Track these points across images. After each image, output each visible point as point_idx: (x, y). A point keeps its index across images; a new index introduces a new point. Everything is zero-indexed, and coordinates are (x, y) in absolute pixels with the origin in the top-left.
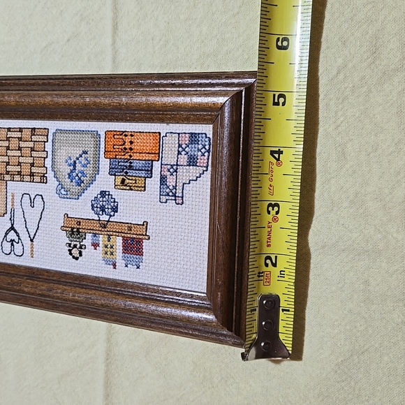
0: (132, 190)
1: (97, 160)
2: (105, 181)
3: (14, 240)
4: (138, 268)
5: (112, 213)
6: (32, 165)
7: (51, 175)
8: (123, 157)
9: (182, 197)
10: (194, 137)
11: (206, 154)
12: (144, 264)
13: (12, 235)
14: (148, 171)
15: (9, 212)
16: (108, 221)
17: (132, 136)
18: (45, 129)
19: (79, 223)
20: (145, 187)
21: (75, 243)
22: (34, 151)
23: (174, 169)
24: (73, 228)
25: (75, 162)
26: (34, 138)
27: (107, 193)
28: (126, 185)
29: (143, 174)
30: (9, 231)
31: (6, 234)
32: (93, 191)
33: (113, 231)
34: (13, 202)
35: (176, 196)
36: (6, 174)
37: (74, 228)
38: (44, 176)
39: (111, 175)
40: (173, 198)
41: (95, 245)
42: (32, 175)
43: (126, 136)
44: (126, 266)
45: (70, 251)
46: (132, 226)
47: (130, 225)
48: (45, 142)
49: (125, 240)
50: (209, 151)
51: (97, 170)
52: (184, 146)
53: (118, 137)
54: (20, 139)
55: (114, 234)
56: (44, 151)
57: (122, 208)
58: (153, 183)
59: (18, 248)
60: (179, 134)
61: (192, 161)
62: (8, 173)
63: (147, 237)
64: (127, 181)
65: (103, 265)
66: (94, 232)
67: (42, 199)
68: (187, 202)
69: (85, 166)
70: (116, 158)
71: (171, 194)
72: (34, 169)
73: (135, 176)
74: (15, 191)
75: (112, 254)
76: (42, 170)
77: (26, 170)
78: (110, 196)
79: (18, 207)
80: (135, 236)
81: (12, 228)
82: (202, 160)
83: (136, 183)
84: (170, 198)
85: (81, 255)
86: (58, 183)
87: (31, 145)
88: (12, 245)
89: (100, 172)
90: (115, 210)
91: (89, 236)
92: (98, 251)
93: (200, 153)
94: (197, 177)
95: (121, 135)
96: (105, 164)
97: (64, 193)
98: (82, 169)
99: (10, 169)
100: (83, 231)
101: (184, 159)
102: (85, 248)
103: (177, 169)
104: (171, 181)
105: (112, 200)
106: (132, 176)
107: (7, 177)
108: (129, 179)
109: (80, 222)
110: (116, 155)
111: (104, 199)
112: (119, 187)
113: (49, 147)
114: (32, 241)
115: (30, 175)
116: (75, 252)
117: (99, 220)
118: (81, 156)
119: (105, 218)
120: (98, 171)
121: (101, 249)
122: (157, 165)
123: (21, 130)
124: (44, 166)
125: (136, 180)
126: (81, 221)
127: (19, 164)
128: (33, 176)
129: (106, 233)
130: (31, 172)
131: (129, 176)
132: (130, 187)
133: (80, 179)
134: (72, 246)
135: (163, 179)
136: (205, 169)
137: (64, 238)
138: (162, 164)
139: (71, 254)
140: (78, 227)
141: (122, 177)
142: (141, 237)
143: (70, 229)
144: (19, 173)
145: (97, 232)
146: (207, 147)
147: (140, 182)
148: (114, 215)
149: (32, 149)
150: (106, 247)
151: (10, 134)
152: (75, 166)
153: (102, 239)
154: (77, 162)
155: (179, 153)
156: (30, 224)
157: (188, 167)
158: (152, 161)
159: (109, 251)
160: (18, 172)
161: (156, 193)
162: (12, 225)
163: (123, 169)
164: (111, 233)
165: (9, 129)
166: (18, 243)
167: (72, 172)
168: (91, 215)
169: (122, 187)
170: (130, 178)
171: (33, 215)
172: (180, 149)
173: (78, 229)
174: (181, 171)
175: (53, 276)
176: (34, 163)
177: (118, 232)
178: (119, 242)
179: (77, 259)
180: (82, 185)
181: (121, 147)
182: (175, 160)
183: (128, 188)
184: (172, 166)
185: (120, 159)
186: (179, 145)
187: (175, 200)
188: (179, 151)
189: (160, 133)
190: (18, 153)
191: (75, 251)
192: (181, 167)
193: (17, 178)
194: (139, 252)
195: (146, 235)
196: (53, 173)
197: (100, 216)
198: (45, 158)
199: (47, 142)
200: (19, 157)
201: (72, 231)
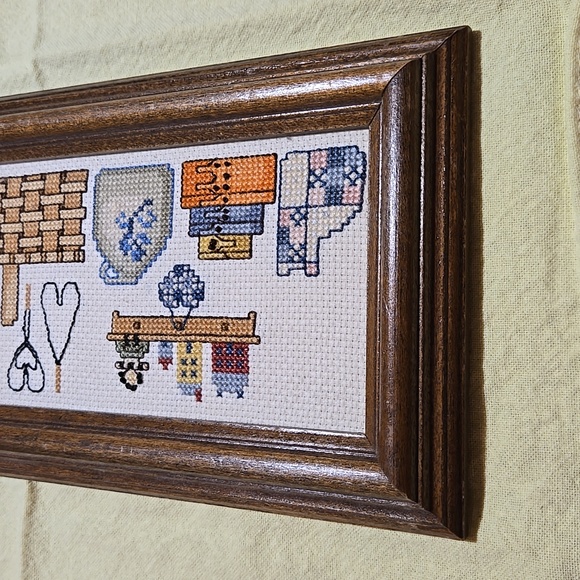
0: (228, 258)
1: (169, 213)
2: (183, 247)
3: (28, 365)
4: (240, 396)
5: (194, 303)
6: (61, 233)
7: (91, 247)
8: (212, 203)
9: (317, 262)
10: (335, 155)
11: (359, 182)
12: (250, 389)
13: (26, 357)
14: (256, 222)
15: (21, 317)
16: (188, 317)
17: (227, 164)
18: (83, 170)
19: (137, 325)
20: (251, 251)
21: (130, 360)
22: (64, 208)
23: (302, 214)
24: (126, 335)
25: (131, 221)
26: (65, 188)
27: (186, 268)
28: (218, 251)
29: (247, 228)
30: (21, 349)
31: (17, 355)
32: (162, 268)
33: (195, 335)
34: (28, 299)
35: (305, 262)
36: (19, 253)
37: (129, 334)
38: (80, 250)
39: (193, 236)
40: (301, 265)
41: (165, 362)
42: (60, 249)
43: (217, 166)
44: (220, 395)
45: (122, 375)
46: (230, 321)
47: (225, 321)
48: (82, 192)
49: (217, 347)
50: (363, 177)
51: (168, 231)
52: (317, 172)
53: (203, 169)
54: (42, 192)
55: (198, 338)
56: (81, 207)
57: (211, 291)
58: (265, 244)
59: (35, 377)
60: (309, 152)
61: (334, 197)
62: (21, 250)
63: (255, 340)
64: (221, 243)
65: (179, 396)
66: (164, 338)
67: (77, 289)
68: (326, 271)
69: (148, 225)
70: (201, 206)
71: (296, 258)
72: (64, 241)
73: (234, 234)
74: (33, 281)
75: (194, 374)
76: (76, 240)
77: (50, 242)
78: (190, 274)
79: (36, 307)
80: (234, 339)
81: (26, 344)
82: (351, 194)
83: (235, 245)
84: (296, 265)
85: (140, 381)
86: (103, 259)
87: (59, 199)
88: (26, 372)
89: (174, 234)
90: (199, 295)
91: (155, 347)
92: (170, 372)
93: (347, 181)
94: (343, 225)
95: (209, 165)
96: (182, 218)
97: (112, 274)
98: (144, 230)
99: (24, 243)
100: (145, 337)
101: (318, 195)
102: (148, 368)
103: (307, 213)
104: (296, 237)
105: (194, 280)
106: (229, 234)
107: (20, 258)
108: (222, 240)
109: (139, 323)
110: (201, 201)
111: (181, 279)
112: (206, 256)
113: (88, 200)
114: (58, 363)
115: (57, 251)
116: (131, 376)
117: (172, 316)
118: (141, 209)
119: (182, 311)
120: (171, 232)
121: (174, 367)
122: (271, 211)
123: (43, 177)
124: (80, 233)
125: (234, 241)
126: (141, 320)
127: (40, 234)
128: (62, 251)
129: (183, 338)
130: (59, 246)
131: (224, 234)
132: (225, 253)
133: (139, 248)
134: (125, 366)
135: (282, 235)
136: (356, 208)
137: (112, 354)
138: (280, 208)
139: (123, 380)
140: (136, 331)
141: (211, 237)
142: (244, 340)
143: (122, 337)
144: (40, 249)
145: (169, 338)
146: (360, 170)
147: (242, 244)
148: (197, 306)
149: (62, 207)
150: (184, 362)
151: (26, 186)
152: (131, 227)
153: (177, 350)
154: (135, 219)
155: (310, 185)
156: (56, 334)
157: (326, 209)
158: (263, 204)
159: (190, 369)
160: (37, 247)
161: (269, 259)
162: (27, 338)
163: (213, 224)
164: (193, 338)
165: (25, 178)
166: (35, 369)
167: (126, 237)
168: (158, 309)
169: (210, 256)
170: (226, 238)
171: (60, 318)
172: (312, 178)
173: (136, 335)
174: (314, 216)
175: (93, 421)
176: (63, 230)
177: (205, 335)
178: (206, 352)
179: (133, 388)
180: (144, 257)
181: (208, 186)
182: (304, 198)
183: (221, 255)
184: (298, 209)
185: (208, 206)
186: (310, 171)
187: (305, 268)
188: (309, 182)
189: (275, 155)
190: (38, 216)
191: (131, 374)
192: (314, 209)
193: (36, 257)
194: (242, 368)
195: (254, 335)
196: (95, 242)
197: (173, 309)
198: (81, 219)
199: (86, 192)
200: (40, 221)
201: (126, 340)
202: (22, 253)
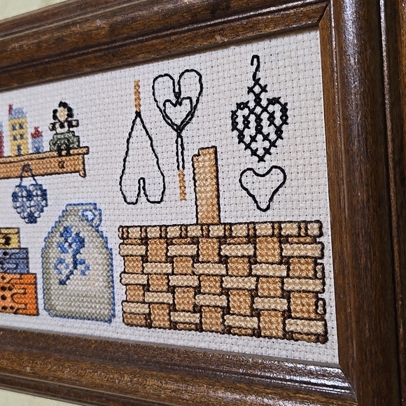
2: (32, 238)
3: (175, 105)
5: (17, 189)
6: (145, 259)
8: (13, 276)
15: (188, 159)
16: (21, 177)
17: (4, 308)
18: (130, 325)
25: (75, 266)
26: (144, 309)
27: (27, 220)
30: (185, 122)
31: (191, 114)
32: (48, 219)
33: (15, 162)
34: (182, 181)
38: (124, 239)
39: (25, 249)
42: (145, 241)
43: (12, 308)
48: (126, 301)
56: (126, 285)
59: (165, 91)
62: (195, 241)
66: (39, 156)
67: (124, 197)
69: (61, 261)
70: (21, 274)
72: (141, 250)
74: (179, 203)
75: (14, 127)
77: (157, 249)
78: (23, 215)
79: (171, 173)
81: (179, 129)
87: (150, 297)
88: (178, 95)
89: (40, 251)
92: (33, 126)
95: (18, 309)
96: (35, 266)
98: (63, 256)
99: (191, 250)
100: (53, 154)
105: (19, 210)
107: (195, 232)
109: (59, 167)
110: (20, 278)
112: (13, 231)
114: (138, 114)
117: (33, 176)
118: (68, 278)
119: (28, 182)
124: (124, 257)
127: (170, 259)
128: (141, 238)
130: (146, 244)
133: (66, 240)
140: (60, 159)
141: (10, 247)
143: (71, 152)
144: (169, 242)
148: (15, 187)
149: (146, 287)
150: (22, 137)
152: (74, 256)
154: (72, 267)
156: (144, 145)
160: (172, 244)
162: (179, 136)
163: (10, 258)
164: (17, 159)
167: (77, 252)
169: (10, 231)
171: (142, 162)
173: (60, 155)
176: (143, 262)
190: (174, 281)
193: (173, 233)
196: (109, 246)
197: (34, 183)
198: (124, 272)
199: (123, 301)
200: (173, 274)
201: (68, 149)
202: (193, 238)
